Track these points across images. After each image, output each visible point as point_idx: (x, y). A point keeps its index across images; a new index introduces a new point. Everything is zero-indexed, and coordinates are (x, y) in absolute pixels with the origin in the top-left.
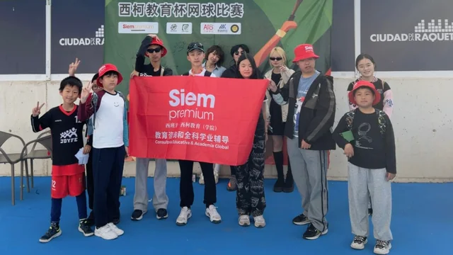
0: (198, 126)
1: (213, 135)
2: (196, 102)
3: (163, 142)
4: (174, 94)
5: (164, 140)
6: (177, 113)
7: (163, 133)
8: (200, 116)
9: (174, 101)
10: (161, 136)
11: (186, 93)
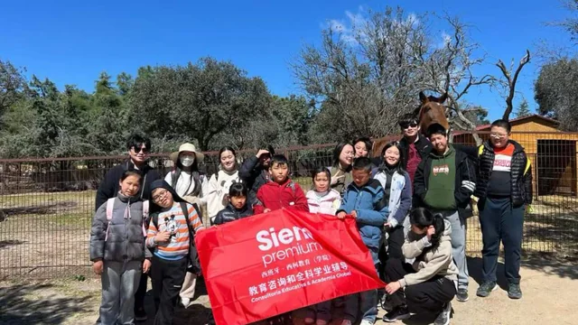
0: (307, 262)
1: (330, 265)
2: (294, 236)
3: (263, 297)
4: (263, 236)
5: (264, 293)
6: (272, 257)
7: (260, 286)
8: (305, 249)
9: (265, 244)
10: (258, 290)
11: (277, 232)
